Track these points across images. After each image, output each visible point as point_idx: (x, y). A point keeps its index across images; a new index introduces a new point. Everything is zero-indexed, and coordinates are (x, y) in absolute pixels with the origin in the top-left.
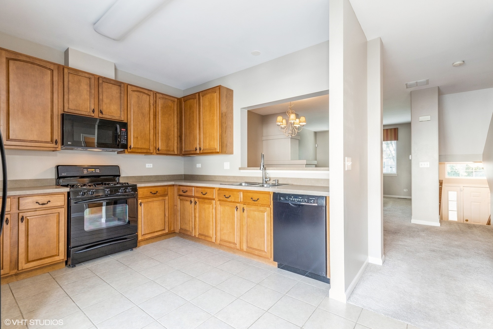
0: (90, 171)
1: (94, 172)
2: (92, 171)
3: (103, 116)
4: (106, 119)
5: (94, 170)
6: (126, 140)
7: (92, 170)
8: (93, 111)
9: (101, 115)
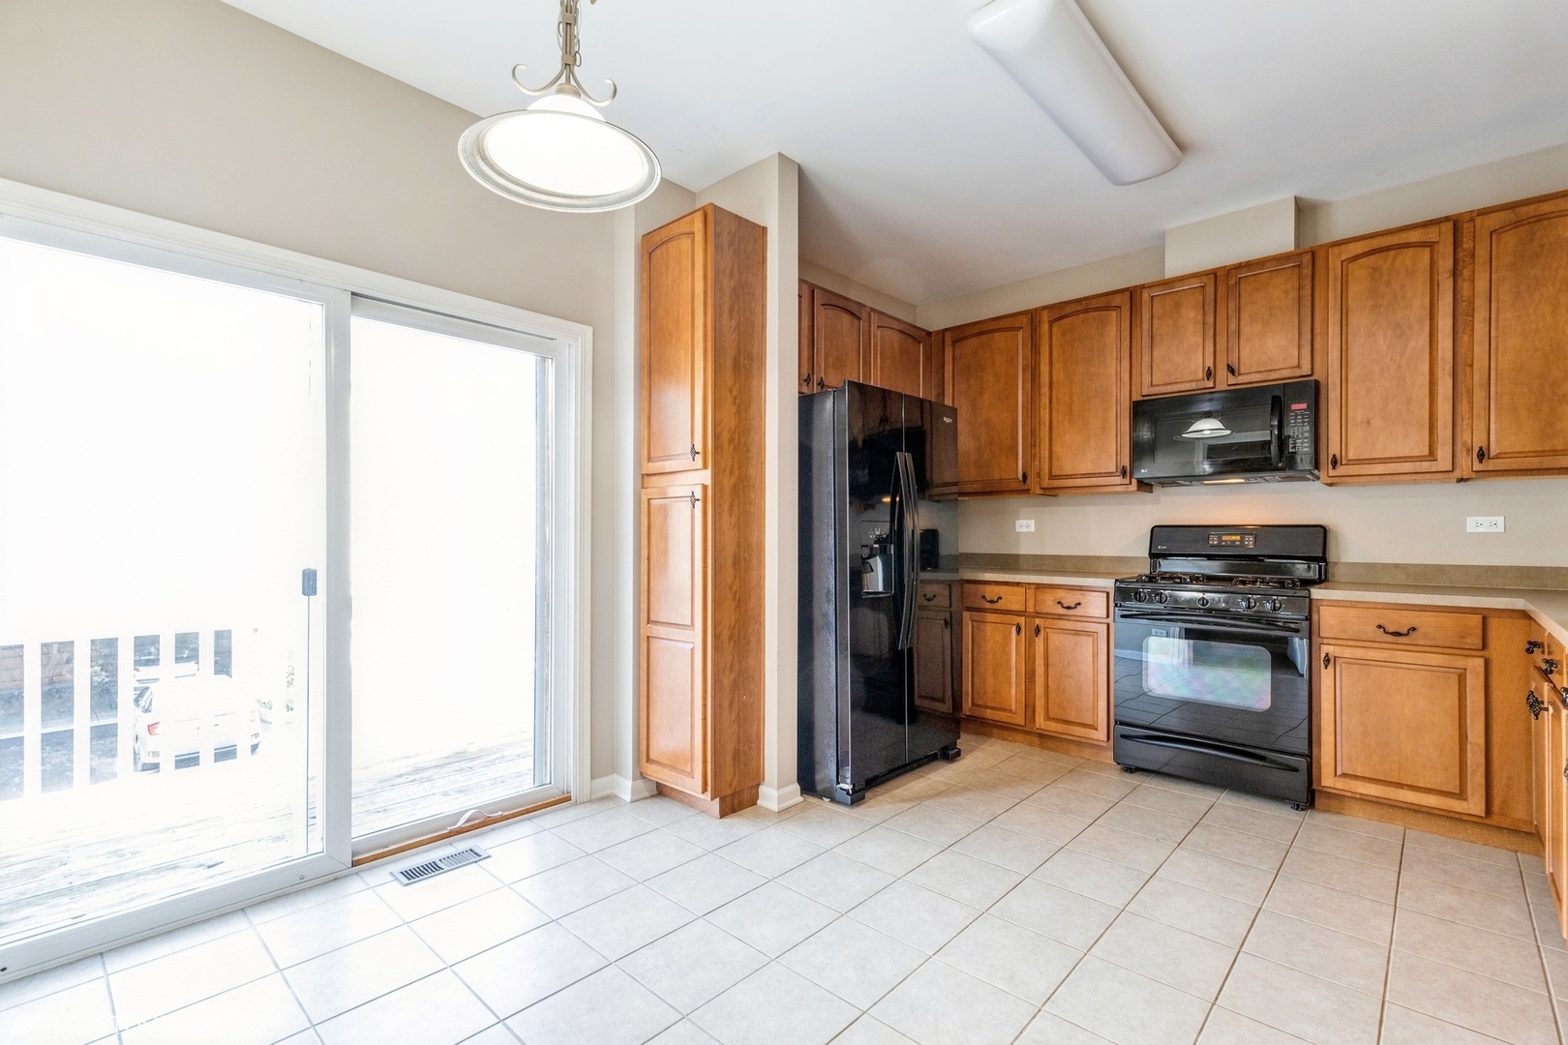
0: (1226, 541)
1: (1238, 543)
2: (1235, 541)
3: (1241, 379)
4: (1250, 386)
5: (1238, 538)
6: (1306, 438)
7: (1234, 538)
8: (1209, 374)
9: (1232, 380)
